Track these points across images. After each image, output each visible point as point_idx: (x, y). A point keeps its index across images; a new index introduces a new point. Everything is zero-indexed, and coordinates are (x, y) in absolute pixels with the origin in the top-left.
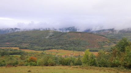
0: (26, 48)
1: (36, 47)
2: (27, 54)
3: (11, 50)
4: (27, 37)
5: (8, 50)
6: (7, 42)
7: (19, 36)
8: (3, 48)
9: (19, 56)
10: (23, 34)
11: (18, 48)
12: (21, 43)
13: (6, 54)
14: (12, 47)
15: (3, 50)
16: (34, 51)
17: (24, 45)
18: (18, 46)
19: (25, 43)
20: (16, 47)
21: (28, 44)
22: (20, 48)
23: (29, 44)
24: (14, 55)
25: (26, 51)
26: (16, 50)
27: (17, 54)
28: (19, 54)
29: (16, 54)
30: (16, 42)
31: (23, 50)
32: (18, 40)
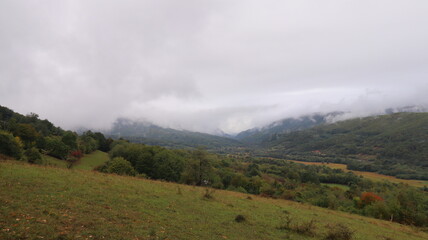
0: (367, 169)
1: (399, 167)
2: (369, 185)
3: (326, 171)
4: (369, 134)
5: (318, 169)
6: (316, 148)
7: (346, 132)
8: (307, 164)
9: (345, 188)
10: (359, 128)
11: (343, 167)
12: (353, 152)
13: (313, 180)
14: (328, 161)
15: (307, 167)
16: (393, 180)
17: (363, 160)
18: (344, 160)
19: (364, 153)
20: (339, 162)
21: (372, 157)
22: (351, 167)
23: (379, 158)
24: (332, 186)
25: (367, 176)
26: (338, 171)
27: (341, 183)
28: (345, 184)
29: (337, 182)
30: (338, 150)
31: (358, 174)
32: (344, 145)
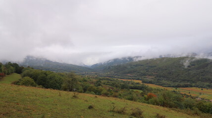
0: (150, 82)
1: (164, 81)
2: (151, 90)
3: (132, 84)
4: (152, 67)
5: (129, 83)
6: (128, 73)
7: (142, 66)
8: (124, 80)
9: (141, 91)
10: (148, 64)
11: (140, 82)
12: (144, 75)
13: (126, 88)
14: (133, 79)
15: (124, 82)
16: (161, 87)
17: (149, 79)
18: (140, 78)
19: (149, 75)
20: (138, 79)
21: (153, 77)
22: (143, 82)
23: (155, 77)
24: (135, 90)
25: (150, 86)
26: (138, 83)
27: (139, 89)
28: (141, 89)
29: (137, 89)
30: (138, 74)
31: (146, 85)
32: (141, 71)
